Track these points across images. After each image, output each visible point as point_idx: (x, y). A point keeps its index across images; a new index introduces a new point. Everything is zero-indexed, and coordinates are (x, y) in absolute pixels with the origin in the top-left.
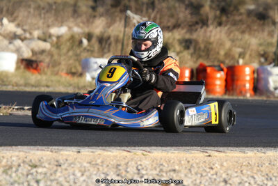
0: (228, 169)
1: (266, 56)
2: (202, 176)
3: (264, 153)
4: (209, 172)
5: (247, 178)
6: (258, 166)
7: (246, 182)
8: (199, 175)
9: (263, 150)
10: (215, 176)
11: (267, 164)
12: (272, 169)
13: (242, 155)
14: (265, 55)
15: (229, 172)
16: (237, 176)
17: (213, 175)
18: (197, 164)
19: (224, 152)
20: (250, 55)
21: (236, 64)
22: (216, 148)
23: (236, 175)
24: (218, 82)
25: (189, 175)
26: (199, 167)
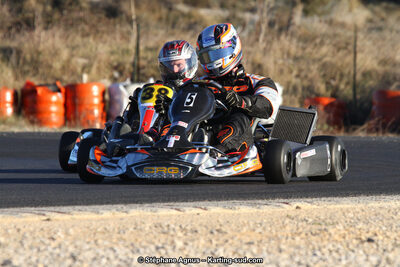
0: (75, 239)
1: (121, 68)
2: (39, 250)
3: (126, 212)
4: (49, 245)
5: (105, 250)
6: (119, 233)
7: (103, 257)
8: (35, 250)
9: (125, 207)
10: (57, 251)
11: (131, 229)
12: (139, 235)
13: (94, 216)
14: (119, 68)
15: (78, 243)
16: (90, 249)
17: (55, 248)
18: (32, 233)
19: (69, 213)
20: (99, 69)
21: (78, 82)
22: (57, 209)
23: (87, 247)
24: (54, 108)
25: (21, 251)
26: (34, 238)
